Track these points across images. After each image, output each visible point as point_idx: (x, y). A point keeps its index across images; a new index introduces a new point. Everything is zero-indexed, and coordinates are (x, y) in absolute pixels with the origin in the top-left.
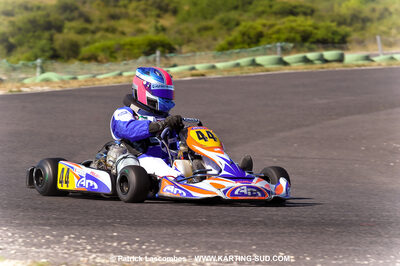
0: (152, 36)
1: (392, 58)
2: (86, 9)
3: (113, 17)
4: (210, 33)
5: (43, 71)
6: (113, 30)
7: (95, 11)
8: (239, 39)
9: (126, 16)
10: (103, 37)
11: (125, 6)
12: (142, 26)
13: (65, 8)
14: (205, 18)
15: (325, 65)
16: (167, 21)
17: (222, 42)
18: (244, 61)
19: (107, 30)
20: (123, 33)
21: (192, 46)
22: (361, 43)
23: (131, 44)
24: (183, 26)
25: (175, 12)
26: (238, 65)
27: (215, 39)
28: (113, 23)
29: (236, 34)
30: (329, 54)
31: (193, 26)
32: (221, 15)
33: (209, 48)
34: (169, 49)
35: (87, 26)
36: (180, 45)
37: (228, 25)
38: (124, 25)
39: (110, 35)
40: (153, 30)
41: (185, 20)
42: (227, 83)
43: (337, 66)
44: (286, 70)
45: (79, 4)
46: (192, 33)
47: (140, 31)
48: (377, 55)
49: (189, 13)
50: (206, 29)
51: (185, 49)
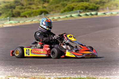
1: (112, 13)
2: (22, 2)
3: (30, 4)
5: (10, 20)
6: (30, 8)
7: (25, 3)
8: (67, 9)
9: (34, 4)
10: (27, 10)
11: (33, 1)
12: (39, 6)
13: (16, 2)
14: (57, 3)
15: (92, 16)
16: (46, 5)
17: (62, 10)
18: (68, 16)
19: (28, 8)
20: (33, 9)
21: (53, 12)
22: (103, 9)
23: (36, 12)
24: (51, 6)
25: (48, 2)
26: (67, 17)
27: (60, 9)
28: (30, 6)
29: (66, 8)
30: (93, 13)
31: (54, 6)
32: (62, 3)
33: (58, 12)
34: (46, 13)
36: (50, 11)
37: (64, 5)
38: (33, 6)
40: (42, 8)
41: (51, 4)
43: (95, 16)
44: (81, 18)
45: (20, 1)
46: (53, 8)
47: (38, 8)
48: (107, 13)
49: (52, 2)
50: (58, 7)
51: (51, 13)
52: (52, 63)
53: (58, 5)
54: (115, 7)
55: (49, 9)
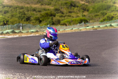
0: (81, 18)
2: (62, 10)
3: (70, 12)
4: (98, 17)
6: (70, 16)
7: (65, 10)
8: (107, 18)
9: (74, 12)
10: (67, 18)
11: (73, 9)
12: (78, 15)
13: (56, 10)
14: (97, 12)
16: (86, 13)
17: (101, 19)
18: (108, 25)
19: (68, 16)
20: (73, 17)
23: (75, 20)
24: (90, 15)
25: (88, 11)
26: (106, 26)
27: (100, 18)
28: (70, 14)
29: (106, 17)
32: (101, 11)
33: (98, 21)
34: (86, 21)
35: (62, 15)
36: (89, 20)
37: (103, 14)
38: (73, 14)
39: (69, 18)
40: (81, 16)
41: (91, 13)
45: (60, 9)
46: (93, 17)
47: (78, 16)
49: (92, 11)
50: (97, 15)
51: (91, 21)
52: (93, 73)
53: (98, 14)
55: (89, 18)
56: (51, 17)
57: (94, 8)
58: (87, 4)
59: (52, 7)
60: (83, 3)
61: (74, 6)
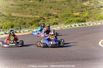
0: (54, 22)
1: (93, 24)
2: (44, 18)
3: (48, 19)
4: (64, 20)
5: (36, 29)
6: (48, 21)
7: (45, 18)
9: (50, 18)
10: (46, 22)
11: (50, 17)
12: (53, 20)
13: (41, 18)
14: (63, 18)
15: (83, 26)
16: (57, 19)
17: (65, 22)
18: (69, 26)
19: (47, 21)
20: (50, 21)
21: (61, 23)
22: (88, 21)
23: (51, 23)
24: (59, 20)
25: (58, 17)
26: (68, 26)
27: (64, 21)
28: (48, 20)
29: (68, 21)
30: (83, 24)
31: (61, 20)
32: (65, 18)
33: (63, 23)
34: (57, 24)
35: (44, 20)
36: (59, 23)
37: (67, 19)
38: (50, 20)
39: (48, 22)
40: (54, 21)
41: (59, 19)
42: (66, 30)
45: (43, 17)
46: (61, 21)
48: (91, 23)
49: (60, 18)
50: (63, 20)
51: (60, 23)
53: (64, 19)
54: (94, 20)
55: (59, 22)
56: (37, 22)
57: (61, 16)
58: (58, 14)
59: (38, 16)
60: (55, 13)
61: (50, 15)
